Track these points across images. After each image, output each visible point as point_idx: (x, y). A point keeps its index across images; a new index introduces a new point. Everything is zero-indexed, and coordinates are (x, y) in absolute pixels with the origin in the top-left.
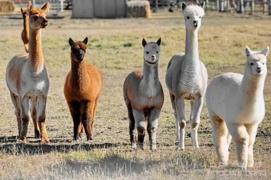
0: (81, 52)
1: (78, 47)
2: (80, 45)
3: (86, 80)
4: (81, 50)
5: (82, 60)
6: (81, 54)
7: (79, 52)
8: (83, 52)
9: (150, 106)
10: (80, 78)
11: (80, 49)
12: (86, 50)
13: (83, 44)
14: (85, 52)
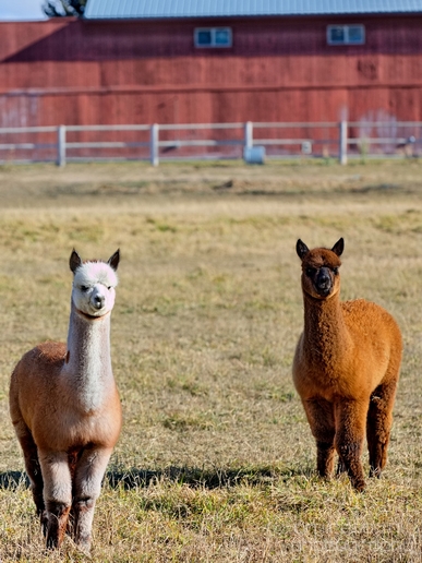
0: (328, 273)
1: (320, 261)
2: (323, 258)
3: (341, 343)
4: (326, 269)
5: (329, 293)
6: (326, 280)
7: (321, 273)
8: (332, 273)
9: (87, 439)
10: (325, 337)
11: (325, 266)
12: (340, 270)
13: (333, 255)
14: (336, 273)
